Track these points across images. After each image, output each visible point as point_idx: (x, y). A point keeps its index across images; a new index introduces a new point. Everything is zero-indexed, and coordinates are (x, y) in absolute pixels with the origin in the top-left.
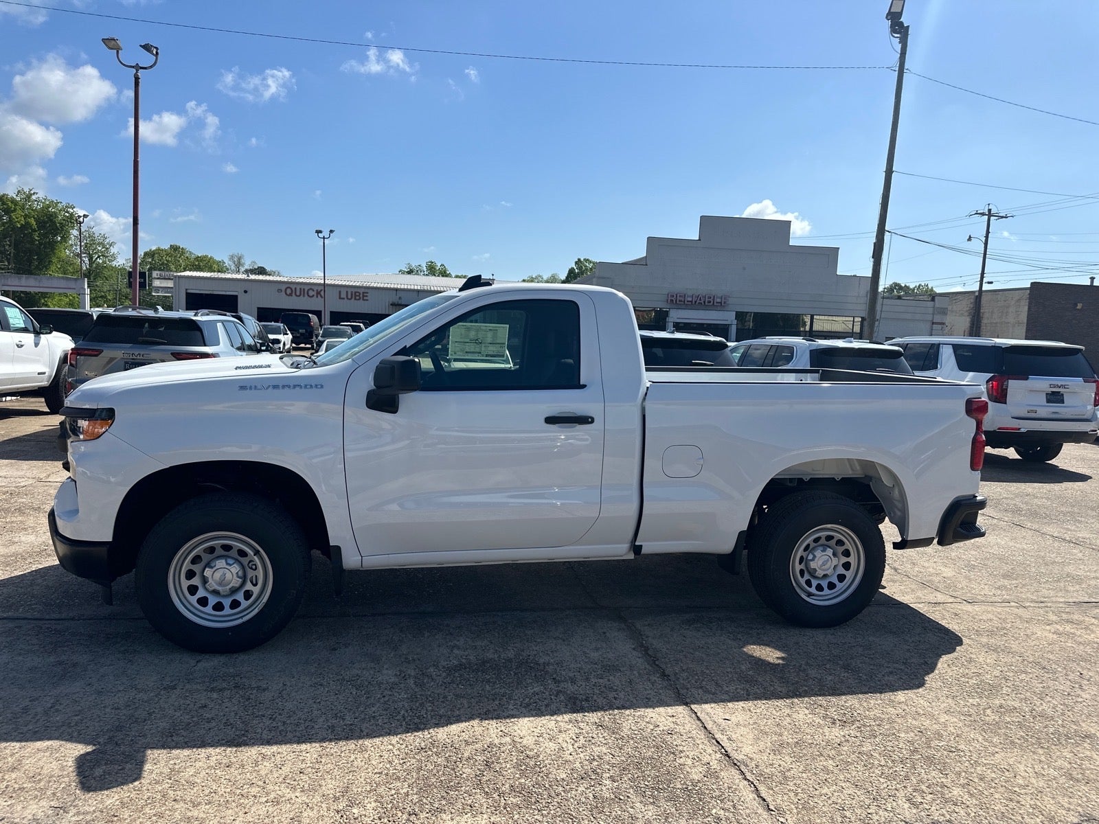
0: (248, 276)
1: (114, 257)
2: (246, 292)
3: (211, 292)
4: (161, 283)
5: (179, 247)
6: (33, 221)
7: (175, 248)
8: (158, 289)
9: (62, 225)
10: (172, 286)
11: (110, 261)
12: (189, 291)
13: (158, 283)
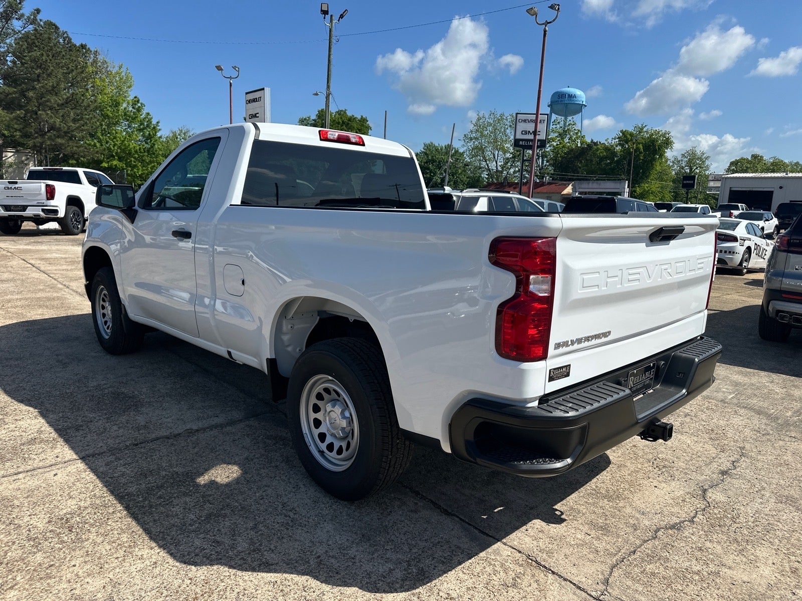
0: (787, 174)
1: (708, 168)
2: (781, 188)
3: (751, 189)
4: (714, 184)
5: (759, 156)
6: (641, 146)
7: (755, 157)
8: (711, 189)
9: (660, 147)
10: (720, 185)
11: (705, 170)
12: (733, 189)
13: (712, 184)
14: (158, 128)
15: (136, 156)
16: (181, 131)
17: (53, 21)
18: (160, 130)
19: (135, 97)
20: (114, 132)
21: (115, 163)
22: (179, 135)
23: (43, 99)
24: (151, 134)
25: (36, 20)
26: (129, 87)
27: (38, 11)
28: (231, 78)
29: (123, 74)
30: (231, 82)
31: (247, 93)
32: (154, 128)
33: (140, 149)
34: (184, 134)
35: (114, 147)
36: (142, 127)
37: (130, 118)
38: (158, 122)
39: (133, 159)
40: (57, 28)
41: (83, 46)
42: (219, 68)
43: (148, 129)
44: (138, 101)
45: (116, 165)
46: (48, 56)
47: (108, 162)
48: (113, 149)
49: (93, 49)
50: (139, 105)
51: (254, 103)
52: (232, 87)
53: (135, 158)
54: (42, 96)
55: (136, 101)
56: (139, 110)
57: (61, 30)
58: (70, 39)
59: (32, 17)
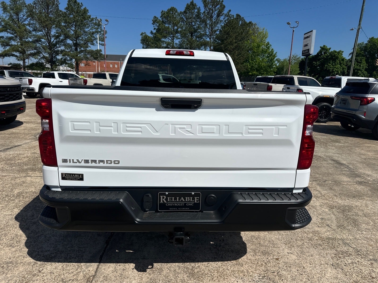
14: (276, 55)
15: (264, 69)
16: (294, 56)
17: (239, 14)
18: (277, 56)
19: (268, 42)
20: (256, 59)
21: (254, 72)
22: (292, 58)
23: (227, 47)
24: (272, 58)
25: (229, 15)
26: (266, 38)
27: (230, 11)
28: (294, 28)
29: (264, 32)
30: (294, 29)
31: (305, 34)
32: (274, 55)
33: (266, 66)
34: (295, 57)
35: (255, 65)
36: (269, 55)
37: (264, 52)
38: (276, 53)
39: (262, 70)
40: (240, 16)
41: (250, 23)
42: (288, 24)
43: (272, 56)
44: (269, 44)
45: (255, 73)
46: (231, 29)
47: (252, 72)
48: (254, 66)
49: (254, 23)
50: (269, 45)
51: (307, 39)
52: (294, 32)
53: (263, 70)
54: (226, 46)
55: (268, 44)
56: (268, 48)
57: (242, 17)
58: (244, 20)
59: (228, 14)
